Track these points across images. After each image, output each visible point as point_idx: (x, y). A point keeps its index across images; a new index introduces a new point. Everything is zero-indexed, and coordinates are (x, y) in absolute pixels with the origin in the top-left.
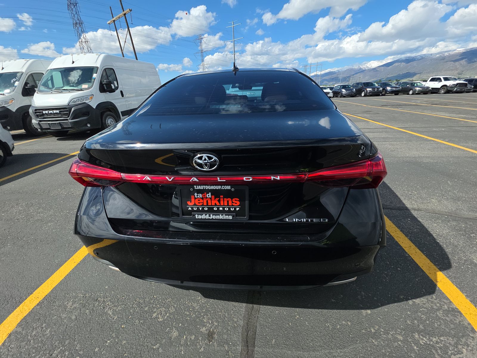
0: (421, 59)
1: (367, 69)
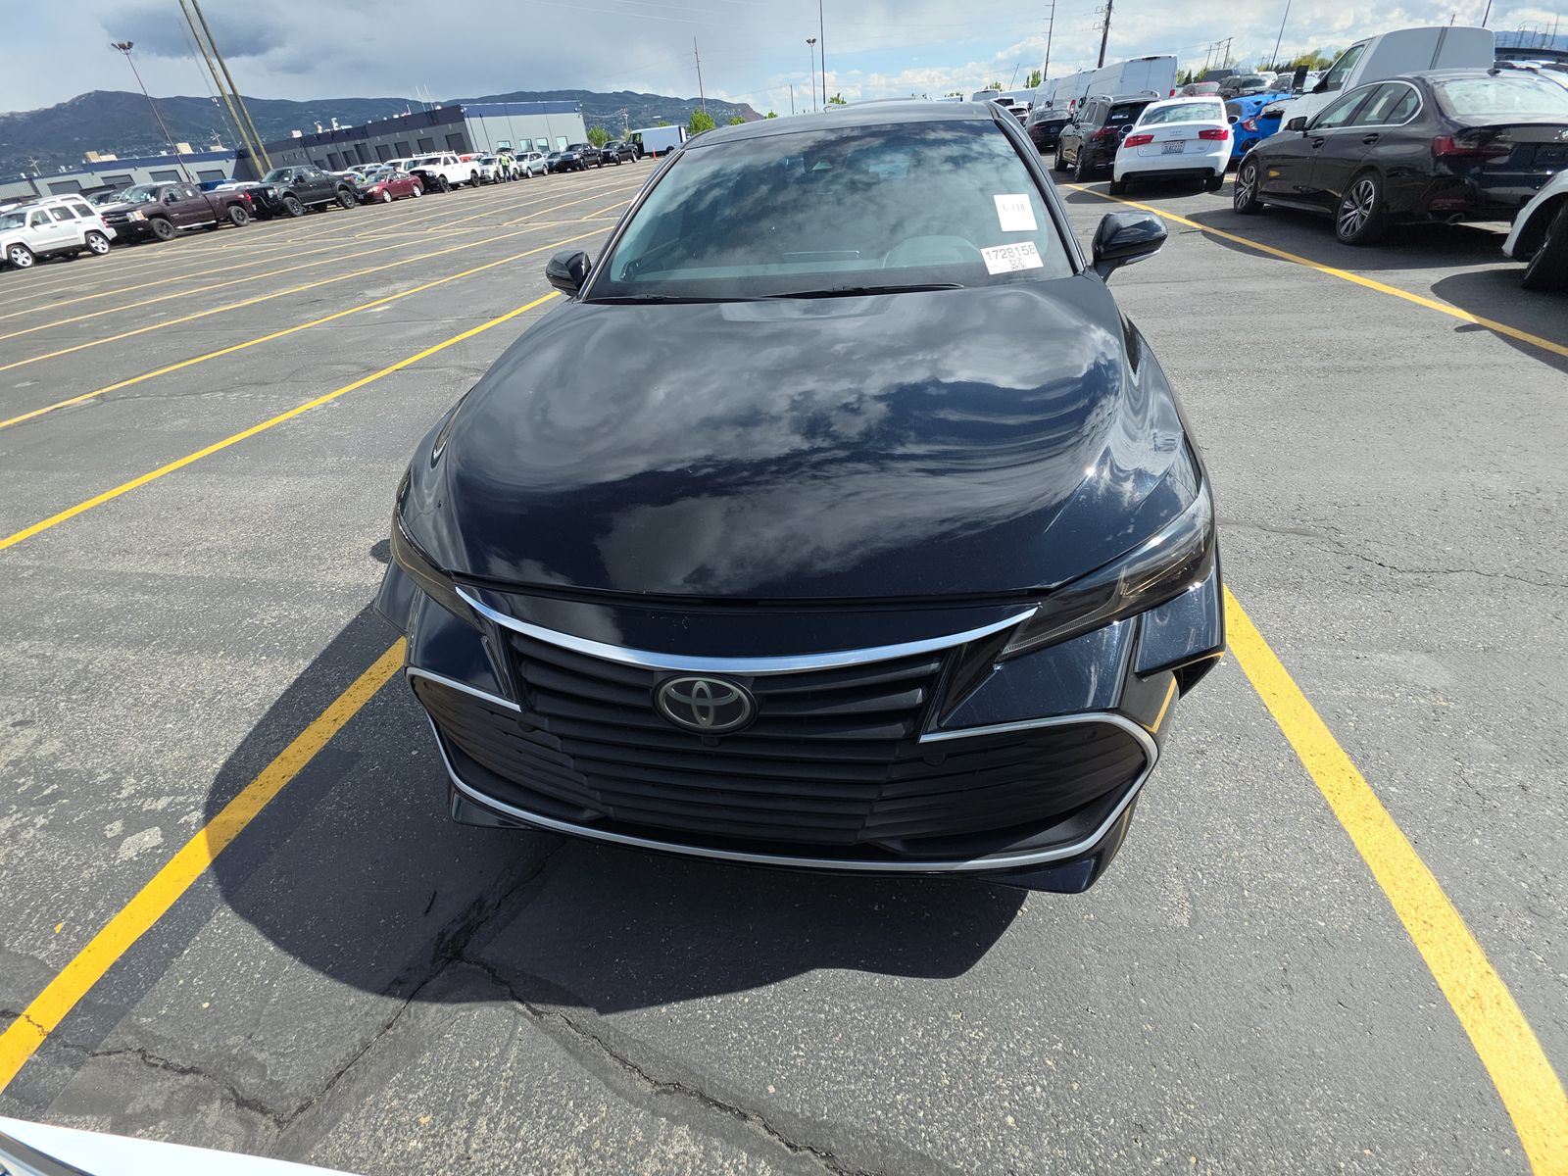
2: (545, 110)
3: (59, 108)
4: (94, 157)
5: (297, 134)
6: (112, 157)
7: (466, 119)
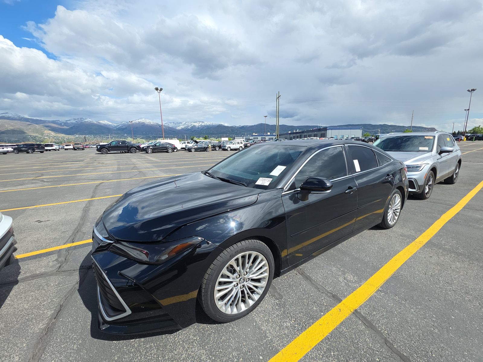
2: (351, 129)
3: (255, 125)
4: (254, 134)
5: (290, 132)
6: (257, 134)
7: (328, 131)
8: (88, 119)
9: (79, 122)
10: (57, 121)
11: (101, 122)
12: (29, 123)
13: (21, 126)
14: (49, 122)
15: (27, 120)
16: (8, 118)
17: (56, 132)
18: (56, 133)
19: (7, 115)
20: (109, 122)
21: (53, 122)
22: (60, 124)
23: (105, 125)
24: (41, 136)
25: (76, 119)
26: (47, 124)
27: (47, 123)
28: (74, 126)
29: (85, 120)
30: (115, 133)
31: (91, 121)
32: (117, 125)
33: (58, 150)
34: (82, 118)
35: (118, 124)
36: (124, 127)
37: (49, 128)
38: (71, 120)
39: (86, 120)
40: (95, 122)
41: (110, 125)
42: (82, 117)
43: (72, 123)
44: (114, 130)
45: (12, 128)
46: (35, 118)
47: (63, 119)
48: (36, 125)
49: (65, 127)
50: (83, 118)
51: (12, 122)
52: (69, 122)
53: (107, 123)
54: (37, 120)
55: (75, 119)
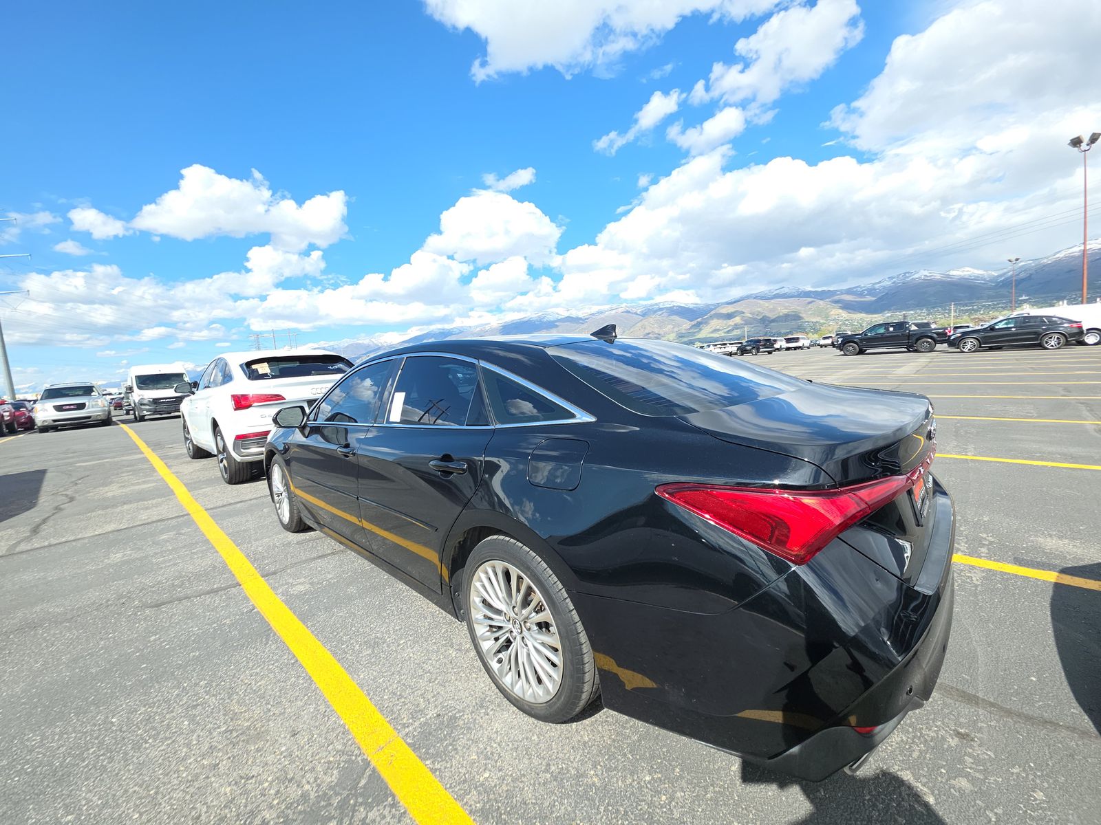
0: (458, 333)
1: (385, 344)
8: (922, 271)
9: (899, 283)
10: (854, 288)
11: (953, 273)
12: (810, 300)
13: (798, 306)
14: (842, 292)
15: (807, 294)
16: (784, 296)
17: (850, 311)
18: (850, 313)
19: (781, 292)
20: (978, 269)
21: (849, 292)
22: (861, 294)
23: (963, 278)
24: (824, 322)
25: (894, 278)
26: (836, 298)
27: (839, 295)
28: (887, 294)
29: (914, 277)
30: (990, 298)
31: (928, 275)
32: (1001, 272)
33: (808, 348)
34: (906, 273)
35: (1005, 270)
36: (1022, 275)
37: (840, 305)
38: (883, 281)
39: (916, 276)
40: (938, 277)
41: (977, 278)
42: (905, 271)
43: (884, 287)
44: (990, 289)
45: (785, 311)
46: (820, 289)
47: (866, 283)
48: (821, 302)
49: (870, 298)
50: (909, 272)
51: (787, 302)
52: (877, 286)
53: (969, 273)
54: (823, 292)
55: (892, 278)
